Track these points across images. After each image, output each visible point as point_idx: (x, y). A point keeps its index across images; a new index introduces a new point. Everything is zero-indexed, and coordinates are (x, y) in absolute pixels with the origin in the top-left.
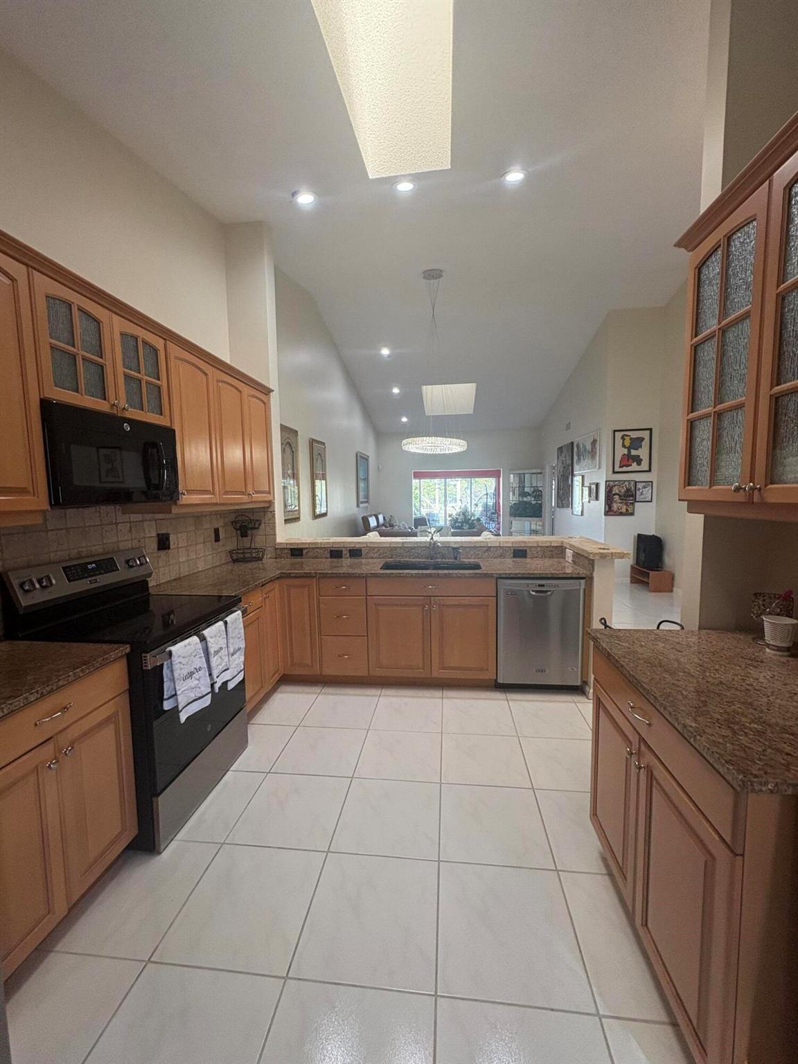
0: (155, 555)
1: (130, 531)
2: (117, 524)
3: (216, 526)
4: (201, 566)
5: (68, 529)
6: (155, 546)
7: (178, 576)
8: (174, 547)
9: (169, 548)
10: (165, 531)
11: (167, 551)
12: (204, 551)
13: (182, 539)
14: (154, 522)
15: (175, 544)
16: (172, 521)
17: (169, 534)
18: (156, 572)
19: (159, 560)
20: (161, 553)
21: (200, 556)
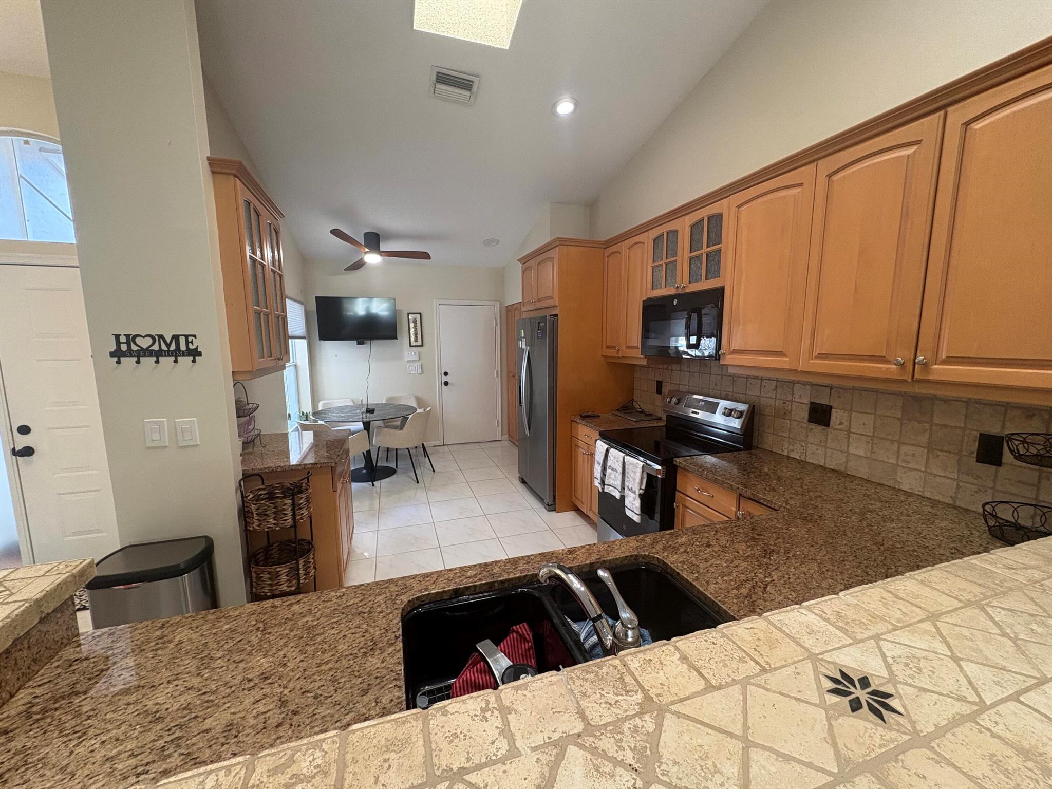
0: (804, 425)
1: (776, 389)
3: (992, 431)
6: (806, 416)
8: (839, 427)
9: (828, 425)
10: (824, 401)
11: (824, 427)
12: (927, 462)
13: (862, 422)
14: (809, 387)
15: (841, 423)
16: (842, 391)
17: (831, 407)
18: (802, 446)
19: (809, 434)
20: (813, 426)
21: (910, 466)
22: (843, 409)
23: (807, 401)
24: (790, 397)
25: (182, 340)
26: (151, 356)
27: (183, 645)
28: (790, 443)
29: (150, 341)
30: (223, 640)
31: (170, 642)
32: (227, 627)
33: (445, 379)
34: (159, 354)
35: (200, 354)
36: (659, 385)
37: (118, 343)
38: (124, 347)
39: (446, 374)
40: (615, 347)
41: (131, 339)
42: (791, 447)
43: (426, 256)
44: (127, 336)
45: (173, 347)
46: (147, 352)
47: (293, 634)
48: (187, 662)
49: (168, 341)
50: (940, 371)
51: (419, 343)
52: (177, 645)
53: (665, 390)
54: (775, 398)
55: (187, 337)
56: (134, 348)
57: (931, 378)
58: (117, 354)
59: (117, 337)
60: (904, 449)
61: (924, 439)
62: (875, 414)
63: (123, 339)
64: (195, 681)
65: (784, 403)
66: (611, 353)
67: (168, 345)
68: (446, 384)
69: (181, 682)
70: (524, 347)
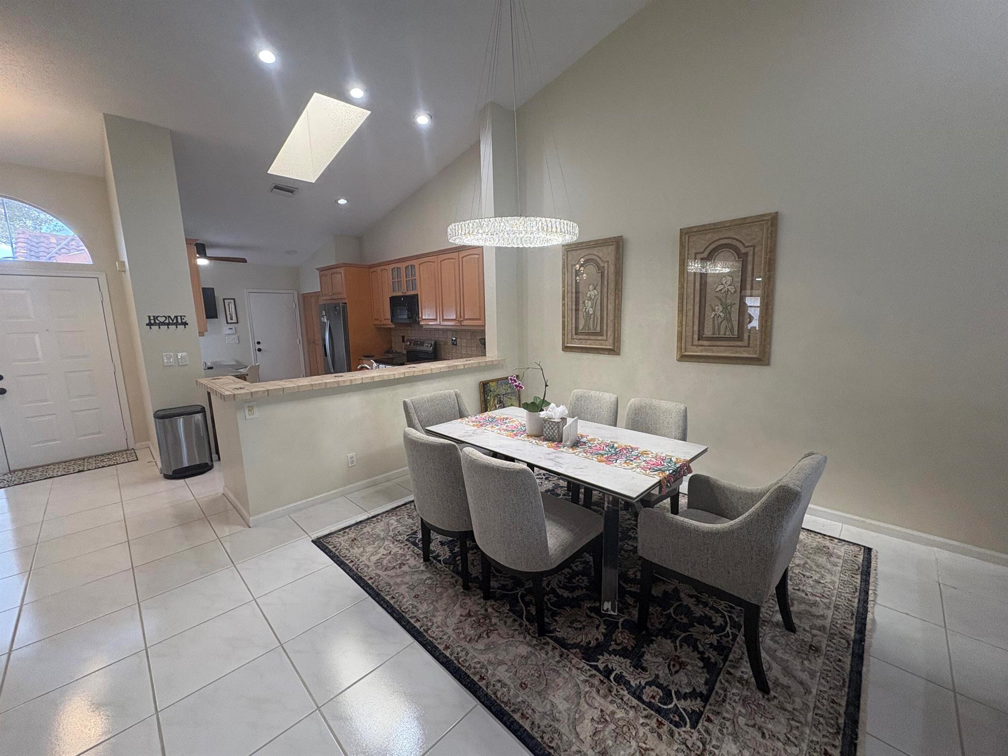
8: (459, 345)
11: (456, 346)
13: (464, 342)
14: (451, 332)
16: (459, 332)
18: (451, 354)
19: (453, 349)
20: (453, 346)
23: (451, 337)
24: (447, 337)
25: (179, 318)
26: (165, 325)
29: (164, 318)
33: (258, 346)
34: (168, 324)
35: (187, 324)
36: (403, 337)
37: (150, 319)
38: (152, 322)
39: (259, 343)
40: (378, 320)
41: (155, 318)
43: (244, 261)
44: (154, 317)
45: (175, 321)
46: (163, 324)
49: (173, 318)
50: (465, 323)
51: (234, 320)
53: (406, 339)
55: (181, 316)
56: (157, 322)
58: (150, 324)
59: (149, 317)
62: (466, 339)
63: (152, 318)
65: (445, 339)
66: (377, 322)
67: (173, 320)
68: (260, 350)
70: (325, 321)
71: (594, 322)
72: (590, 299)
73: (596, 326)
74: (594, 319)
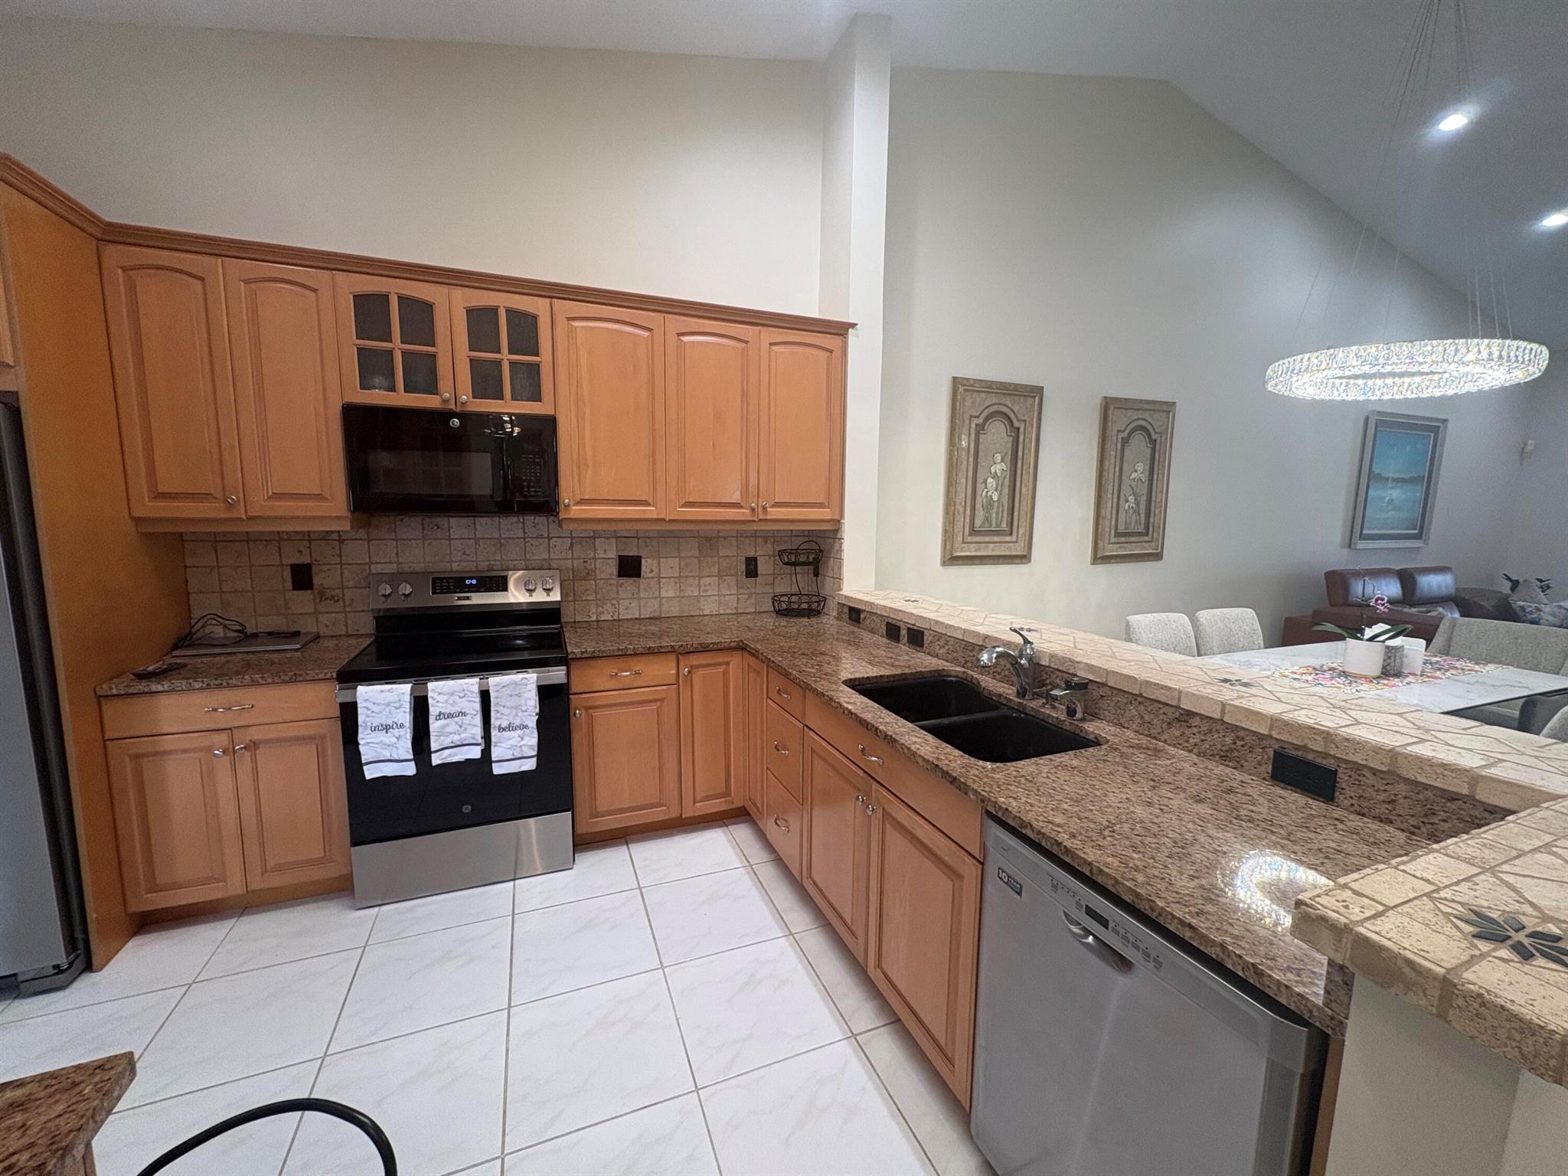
0: (613, 582)
1: (571, 548)
2: (549, 539)
3: (751, 554)
4: (709, 607)
5: (477, 540)
6: (615, 570)
7: (657, 614)
8: (651, 575)
9: (639, 575)
10: (632, 552)
11: (636, 579)
12: (719, 588)
13: (669, 567)
14: (613, 540)
15: (652, 571)
16: (648, 540)
17: (640, 557)
18: (613, 605)
19: (620, 589)
20: (622, 580)
21: (709, 593)
22: (652, 557)
23: (613, 554)
24: (591, 555)
27: (1191, 873)
28: (598, 606)
30: (1150, 847)
31: (1202, 887)
32: (1135, 855)
36: (303, 572)
42: (600, 610)
47: (1092, 808)
48: (1198, 856)
50: (775, 513)
52: (1197, 878)
53: (324, 579)
54: (572, 559)
57: (768, 517)
60: (703, 581)
61: (715, 569)
62: (679, 557)
64: (1202, 838)
65: (586, 562)
66: (186, 509)
69: (1214, 846)
71: (997, 513)
72: (995, 476)
73: (1001, 521)
74: (998, 508)
